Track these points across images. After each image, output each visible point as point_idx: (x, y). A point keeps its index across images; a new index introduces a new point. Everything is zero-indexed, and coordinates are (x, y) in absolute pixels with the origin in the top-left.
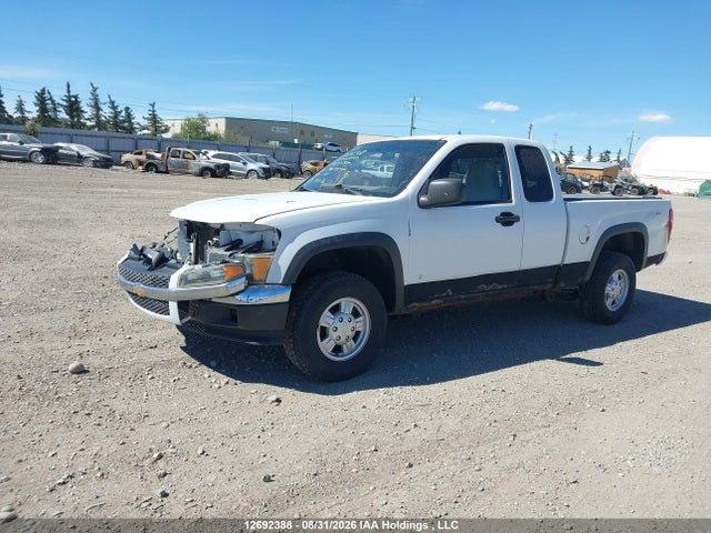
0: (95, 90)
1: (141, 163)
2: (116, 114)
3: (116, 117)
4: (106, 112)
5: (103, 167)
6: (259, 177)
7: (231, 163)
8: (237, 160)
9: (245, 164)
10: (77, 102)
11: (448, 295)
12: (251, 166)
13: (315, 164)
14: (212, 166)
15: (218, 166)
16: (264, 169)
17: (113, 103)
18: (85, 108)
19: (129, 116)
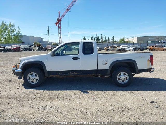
0: (102, 35)
1: (106, 49)
2: (106, 39)
3: (106, 40)
4: (104, 39)
5: (99, 50)
6: (132, 51)
7: (125, 48)
8: (128, 47)
9: (129, 48)
10: (99, 38)
11: (60, 74)
12: (131, 48)
13: (150, 47)
14: (120, 49)
15: (122, 49)
16: (134, 49)
17: (105, 37)
18: (100, 39)
19: (109, 39)
